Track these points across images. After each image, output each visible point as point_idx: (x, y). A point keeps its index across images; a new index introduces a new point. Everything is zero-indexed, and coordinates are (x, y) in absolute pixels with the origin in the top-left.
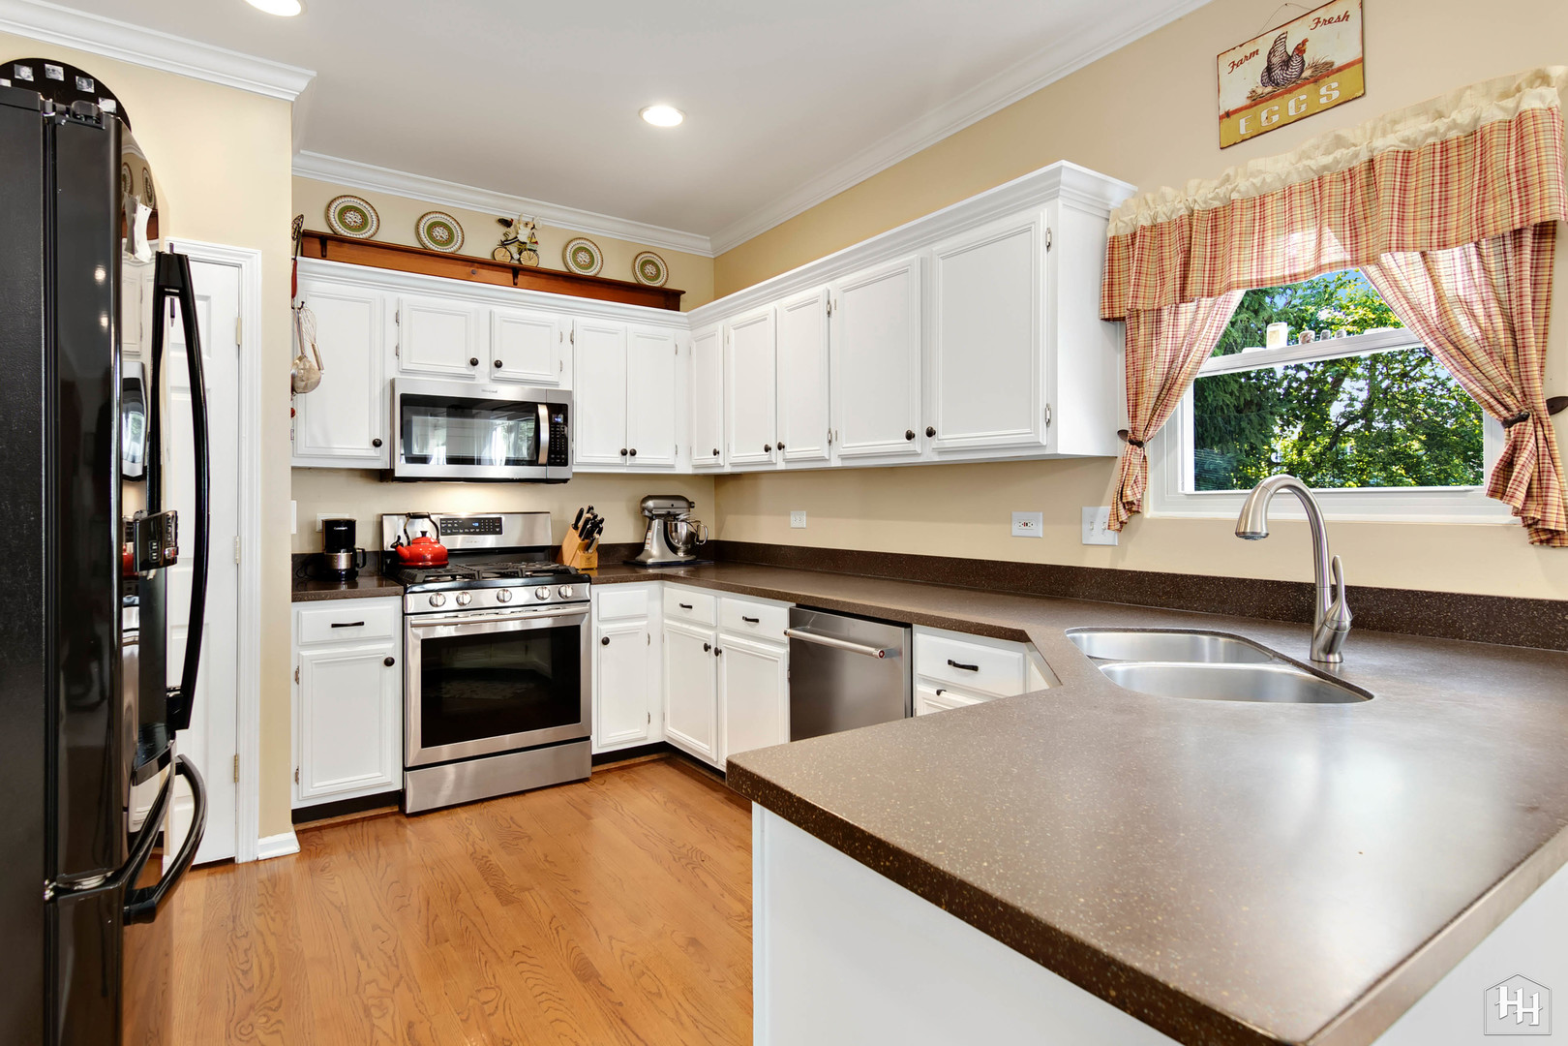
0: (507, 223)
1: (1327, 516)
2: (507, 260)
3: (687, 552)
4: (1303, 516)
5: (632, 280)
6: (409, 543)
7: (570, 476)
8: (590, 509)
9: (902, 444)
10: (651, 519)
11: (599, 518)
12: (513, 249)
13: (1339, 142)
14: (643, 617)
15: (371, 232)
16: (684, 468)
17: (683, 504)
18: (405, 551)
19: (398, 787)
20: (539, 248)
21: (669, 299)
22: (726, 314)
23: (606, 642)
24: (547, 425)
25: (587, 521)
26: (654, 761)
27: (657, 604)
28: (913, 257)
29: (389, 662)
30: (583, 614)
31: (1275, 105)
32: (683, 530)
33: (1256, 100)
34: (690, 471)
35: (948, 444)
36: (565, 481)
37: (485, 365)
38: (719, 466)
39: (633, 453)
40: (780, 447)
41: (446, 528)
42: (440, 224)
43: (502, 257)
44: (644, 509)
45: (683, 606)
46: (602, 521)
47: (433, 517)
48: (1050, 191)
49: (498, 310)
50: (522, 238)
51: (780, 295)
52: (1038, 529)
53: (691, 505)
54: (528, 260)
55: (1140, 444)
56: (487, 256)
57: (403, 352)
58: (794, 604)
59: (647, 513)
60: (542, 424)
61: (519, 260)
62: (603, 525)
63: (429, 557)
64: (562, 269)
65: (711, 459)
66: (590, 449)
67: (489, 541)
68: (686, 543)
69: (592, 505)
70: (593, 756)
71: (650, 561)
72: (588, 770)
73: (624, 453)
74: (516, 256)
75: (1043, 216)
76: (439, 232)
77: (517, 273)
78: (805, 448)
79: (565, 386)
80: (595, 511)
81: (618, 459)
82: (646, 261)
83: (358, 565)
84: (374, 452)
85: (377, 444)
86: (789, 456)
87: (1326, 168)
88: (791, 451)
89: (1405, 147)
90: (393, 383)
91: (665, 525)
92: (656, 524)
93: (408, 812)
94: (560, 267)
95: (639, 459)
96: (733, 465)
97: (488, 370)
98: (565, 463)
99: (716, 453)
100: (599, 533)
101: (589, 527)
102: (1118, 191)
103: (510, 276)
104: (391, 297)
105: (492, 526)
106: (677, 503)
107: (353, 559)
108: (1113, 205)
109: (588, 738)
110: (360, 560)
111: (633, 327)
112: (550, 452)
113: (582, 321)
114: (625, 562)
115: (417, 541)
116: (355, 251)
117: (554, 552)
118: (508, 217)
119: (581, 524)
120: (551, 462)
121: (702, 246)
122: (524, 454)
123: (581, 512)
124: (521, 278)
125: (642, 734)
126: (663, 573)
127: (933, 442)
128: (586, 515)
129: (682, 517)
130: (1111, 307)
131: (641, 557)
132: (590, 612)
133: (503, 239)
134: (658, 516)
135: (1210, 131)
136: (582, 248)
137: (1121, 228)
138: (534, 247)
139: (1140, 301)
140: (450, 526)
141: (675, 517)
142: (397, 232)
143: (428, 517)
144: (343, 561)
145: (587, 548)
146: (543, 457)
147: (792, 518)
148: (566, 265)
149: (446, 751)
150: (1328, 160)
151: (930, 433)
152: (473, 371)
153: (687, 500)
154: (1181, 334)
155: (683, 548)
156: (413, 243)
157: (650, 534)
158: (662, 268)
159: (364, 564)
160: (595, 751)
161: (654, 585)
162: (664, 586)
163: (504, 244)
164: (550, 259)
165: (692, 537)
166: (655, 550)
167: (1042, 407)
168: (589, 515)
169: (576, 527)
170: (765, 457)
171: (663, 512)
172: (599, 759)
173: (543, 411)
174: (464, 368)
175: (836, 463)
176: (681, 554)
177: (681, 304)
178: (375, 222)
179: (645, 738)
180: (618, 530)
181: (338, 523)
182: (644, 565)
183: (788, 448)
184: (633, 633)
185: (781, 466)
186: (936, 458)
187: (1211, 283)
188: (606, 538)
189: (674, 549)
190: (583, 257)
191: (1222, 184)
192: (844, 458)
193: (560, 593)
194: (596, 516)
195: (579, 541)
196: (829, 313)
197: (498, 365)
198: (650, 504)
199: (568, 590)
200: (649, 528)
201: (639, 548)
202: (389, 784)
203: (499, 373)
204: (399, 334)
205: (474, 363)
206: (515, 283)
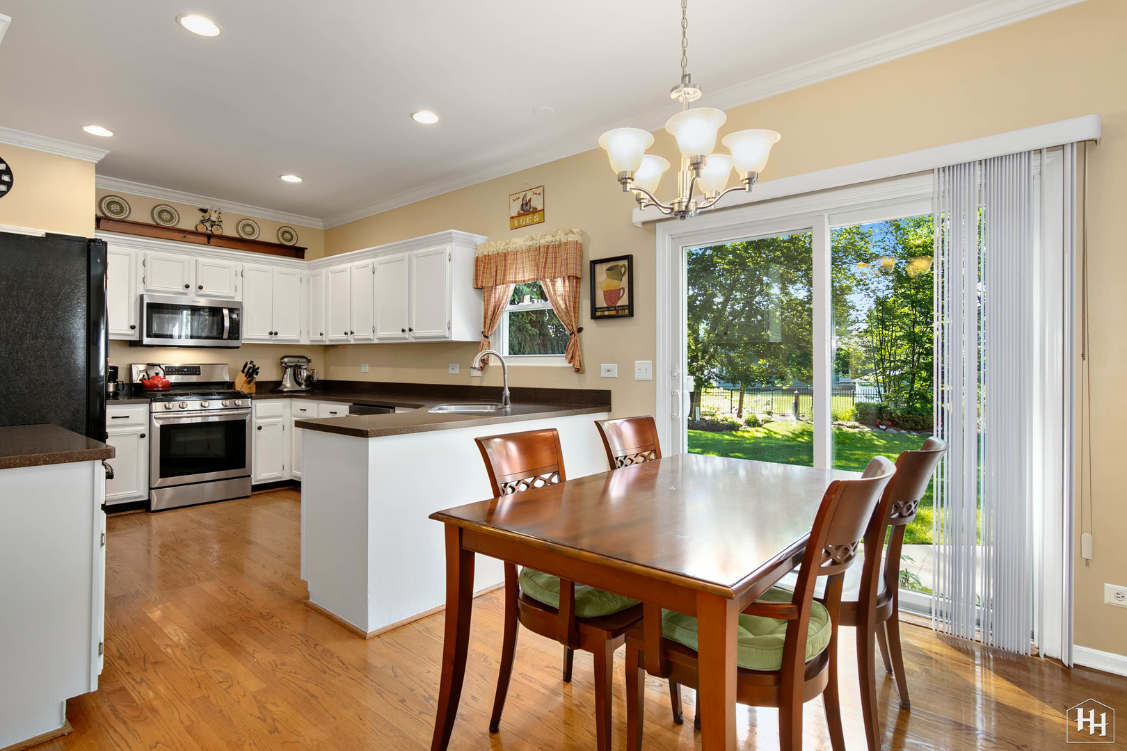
0: (204, 211)
1: (506, 364)
2: (204, 230)
3: (305, 385)
4: (501, 364)
5: (277, 242)
6: (149, 379)
7: (241, 345)
8: (252, 362)
9: (400, 334)
10: (286, 368)
11: (256, 367)
12: (208, 224)
13: (532, 239)
14: (281, 416)
15: (126, 215)
16: (305, 341)
17: (305, 360)
18: (147, 383)
19: (146, 498)
20: (222, 224)
21: (298, 253)
22: (327, 265)
23: (260, 428)
24: (228, 319)
25: (250, 368)
26: (286, 490)
27: (288, 410)
28: (406, 254)
29: (143, 436)
30: (247, 414)
31: (524, 218)
32: (305, 374)
33: (520, 215)
34: (308, 343)
35: (417, 335)
36: (238, 348)
37: (193, 288)
38: (323, 341)
39: (276, 334)
40: (352, 333)
41: (168, 371)
42: (165, 211)
43: (201, 229)
44: (282, 363)
45: (301, 410)
46: (258, 368)
47: (161, 366)
48: (449, 239)
49: (201, 259)
50: (213, 218)
51: (352, 260)
52: (457, 371)
53: (309, 361)
54: (216, 231)
55: (487, 337)
56: (193, 229)
57: (148, 280)
58: (352, 404)
59: (284, 365)
60: (225, 318)
61: (211, 230)
62: (259, 370)
63: (160, 386)
64: (237, 236)
65: (319, 338)
66: (252, 331)
67: (193, 379)
68: (306, 381)
69: (252, 360)
70: (253, 486)
71: (286, 390)
72: (249, 493)
73: (271, 334)
74: (210, 228)
75: (448, 248)
76: (165, 215)
77: (211, 239)
78: (363, 334)
79: (238, 299)
80: (254, 364)
81: (267, 336)
82: (285, 231)
83: (119, 390)
84: (132, 332)
85: (133, 327)
86: (356, 337)
87: (530, 246)
88: (357, 335)
89: (547, 244)
90: (142, 297)
91: (294, 371)
92: (289, 371)
93: (152, 509)
94: (235, 235)
95: (280, 336)
96: (330, 341)
97: (194, 290)
98: (238, 338)
99: (321, 334)
100: (257, 374)
101: (251, 372)
102: (479, 239)
103: (206, 239)
104: (141, 253)
105: (194, 370)
106: (301, 360)
107: (117, 387)
108: (478, 244)
109: (250, 476)
110: (121, 388)
111: (276, 268)
112: (230, 333)
113: (247, 265)
114: (272, 390)
115: (153, 378)
116: (118, 226)
117: (231, 385)
119: (246, 370)
120: (230, 338)
121: (319, 224)
122: (215, 334)
123: (246, 364)
124: (212, 240)
125: (279, 475)
126: (292, 395)
127: (412, 334)
128: (249, 365)
129: (304, 367)
130: (477, 284)
131: (281, 388)
132: (251, 413)
133: (202, 219)
134: (290, 367)
135: (508, 222)
136: (248, 224)
137: (480, 253)
138: (220, 224)
139: (484, 283)
140: (170, 370)
141: (300, 367)
142: (140, 215)
143: (159, 365)
144: (111, 387)
145: (249, 382)
146: (226, 335)
147: (362, 368)
148: (238, 233)
149: (170, 480)
150: (530, 243)
151: (410, 330)
152: (186, 290)
153: (307, 358)
154: (497, 297)
155: (304, 383)
156: (150, 222)
157: (285, 376)
158: (294, 235)
159: (123, 390)
160: (254, 483)
161: (287, 401)
162: (292, 400)
163: (202, 222)
164: (229, 230)
165: (309, 378)
166: (288, 384)
167: (447, 322)
168: (251, 365)
169: (243, 371)
170: (345, 337)
171: (293, 364)
172: (256, 488)
173: (226, 312)
174: (181, 289)
175: (376, 341)
176: (303, 387)
177: (305, 254)
178: (128, 210)
179: (281, 478)
180: (267, 373)
182: (282, 392)
183: (355, 334)
184: (275, 424)
185: (353, 342)
186: (414, 341)
187: (504, 280)
188: (260, 378)
189: (300, 384)
190: (248, 229)
191: (506, 245)
192: (380, 339)
193: (235, 404)
194: (255, 366)
195: (245, 379)
196: (374, 273)
197: (201, 288)
198: (286, 360)
199: (239, 402)
200: (285, 373)
201: (279, 383)
202: (142, 497)
203: (201, 292)
204: (145, 272)
205: (187, 286)
206: (209, 243)
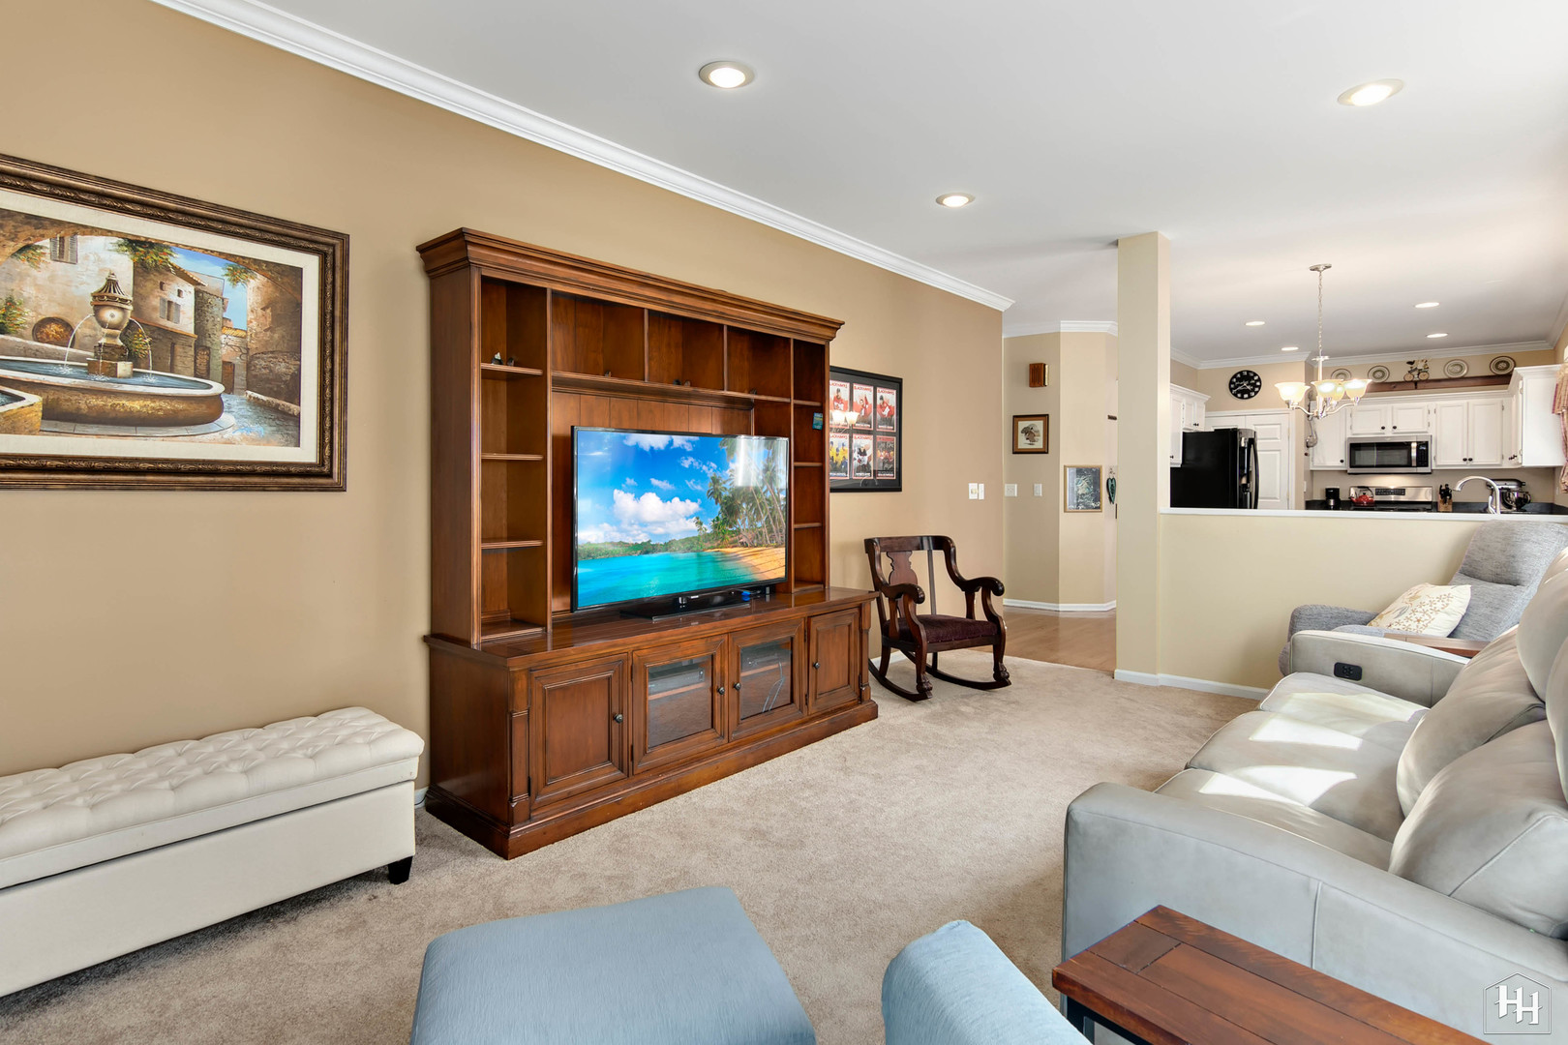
0: (1411, 363)
2: (1412, 379)
5: (1489, 374)
7: (1434, 471)
8: (1446, 485)
11: (1450, 489)
12: (1415, 373)
18: (1355, 500)
20: (1429, 371)
24: (1416, 450)
32: (1515, 496)
36: (1431, 473)
37: (1389, 427)
39: (1471, 460)
41: (1378, 492)
42: (1379, 372)
43: (1408, 379)
49: (1396, 405)
50: (1420, 368)
54: (1423, 377)
56: (1403, 380)
57: (1354, 426)
60: (1413, 450)
63: (1365, 503)
64: (1445, 377)
66: (1440, 459)
69: (1447, 482)
73: (1465, 460)
74: (1417, 377)
76: (1377, 375)
77: (1418, 384)
79: (1428, 434)
81: (1461, 463)
82: (1500, 362)
83: (1340, 502)
84: (1341, 464)
85: (1342, 461)
90: (1348, 440)
94: (1442, 376)
95: (1476, 462)
97: (1390, 430)
98: (1427, 466)
99: (1514, 458)
103: (1413, 386)
105: (1401, 491)
107: (1338, 500)
111: (1474, 402)
112: (1419, 461)
113: (1442, 403)
115: (1365, 496)
117: (1436, 504)
118: (1411, 360)
120: (1420, 466)
121: (1544, 346)
124: (1419, 386)
128: (1444, 487)
133: (1410, 370)
136: (1456, 364)
138: (1427, 370)
140: (1380, 492)
143: (1369, 488)
144: (1332, 502)
146: (1414, 464)
148: (1446, 374)
152: (1383, 431)
158: (1508, 365)
159: (1343, 502)
163: (1410, 372)
164: (1436, 374)
173: (1414, 445)
174: (1379, 430)
181: (1330, 489)
190: (1457, 369)
194: (1448, 488)
197: (1395, 428)
203: (1395, 431)
204: (1352, 421)
205: (1383, 428)
206: (1416, 388)
